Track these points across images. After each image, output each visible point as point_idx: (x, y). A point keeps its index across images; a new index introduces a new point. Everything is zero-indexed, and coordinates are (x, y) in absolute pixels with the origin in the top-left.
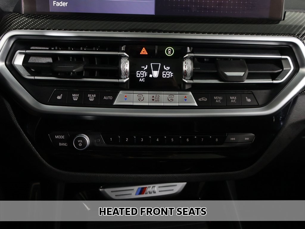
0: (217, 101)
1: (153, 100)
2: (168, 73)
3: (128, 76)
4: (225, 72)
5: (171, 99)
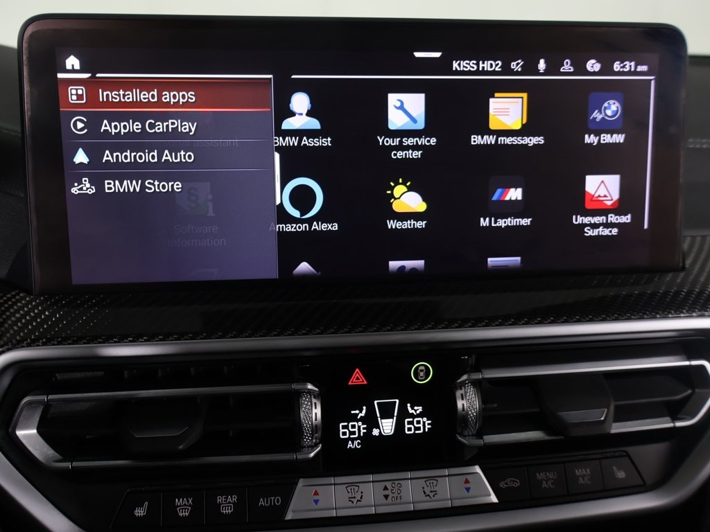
0: (544, 485)
1: (386, 497)
2: (418, 422)
3: (318, 441)
4: (560, 413)
5: (431, 492)
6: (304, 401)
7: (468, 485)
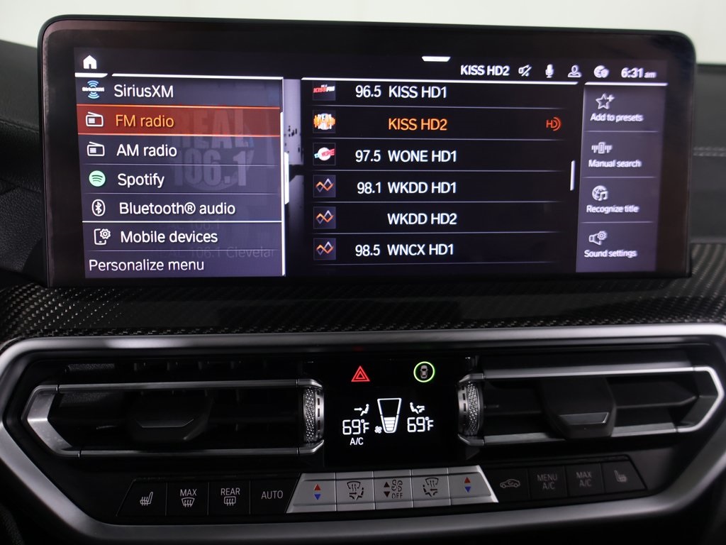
0: (545, 486)
1: (387, 494)
2: (421, 421)
3: (321, 437)
4: (561, 416)
5: (431, 490)
6: (308, 398)
7: (468, 485)
